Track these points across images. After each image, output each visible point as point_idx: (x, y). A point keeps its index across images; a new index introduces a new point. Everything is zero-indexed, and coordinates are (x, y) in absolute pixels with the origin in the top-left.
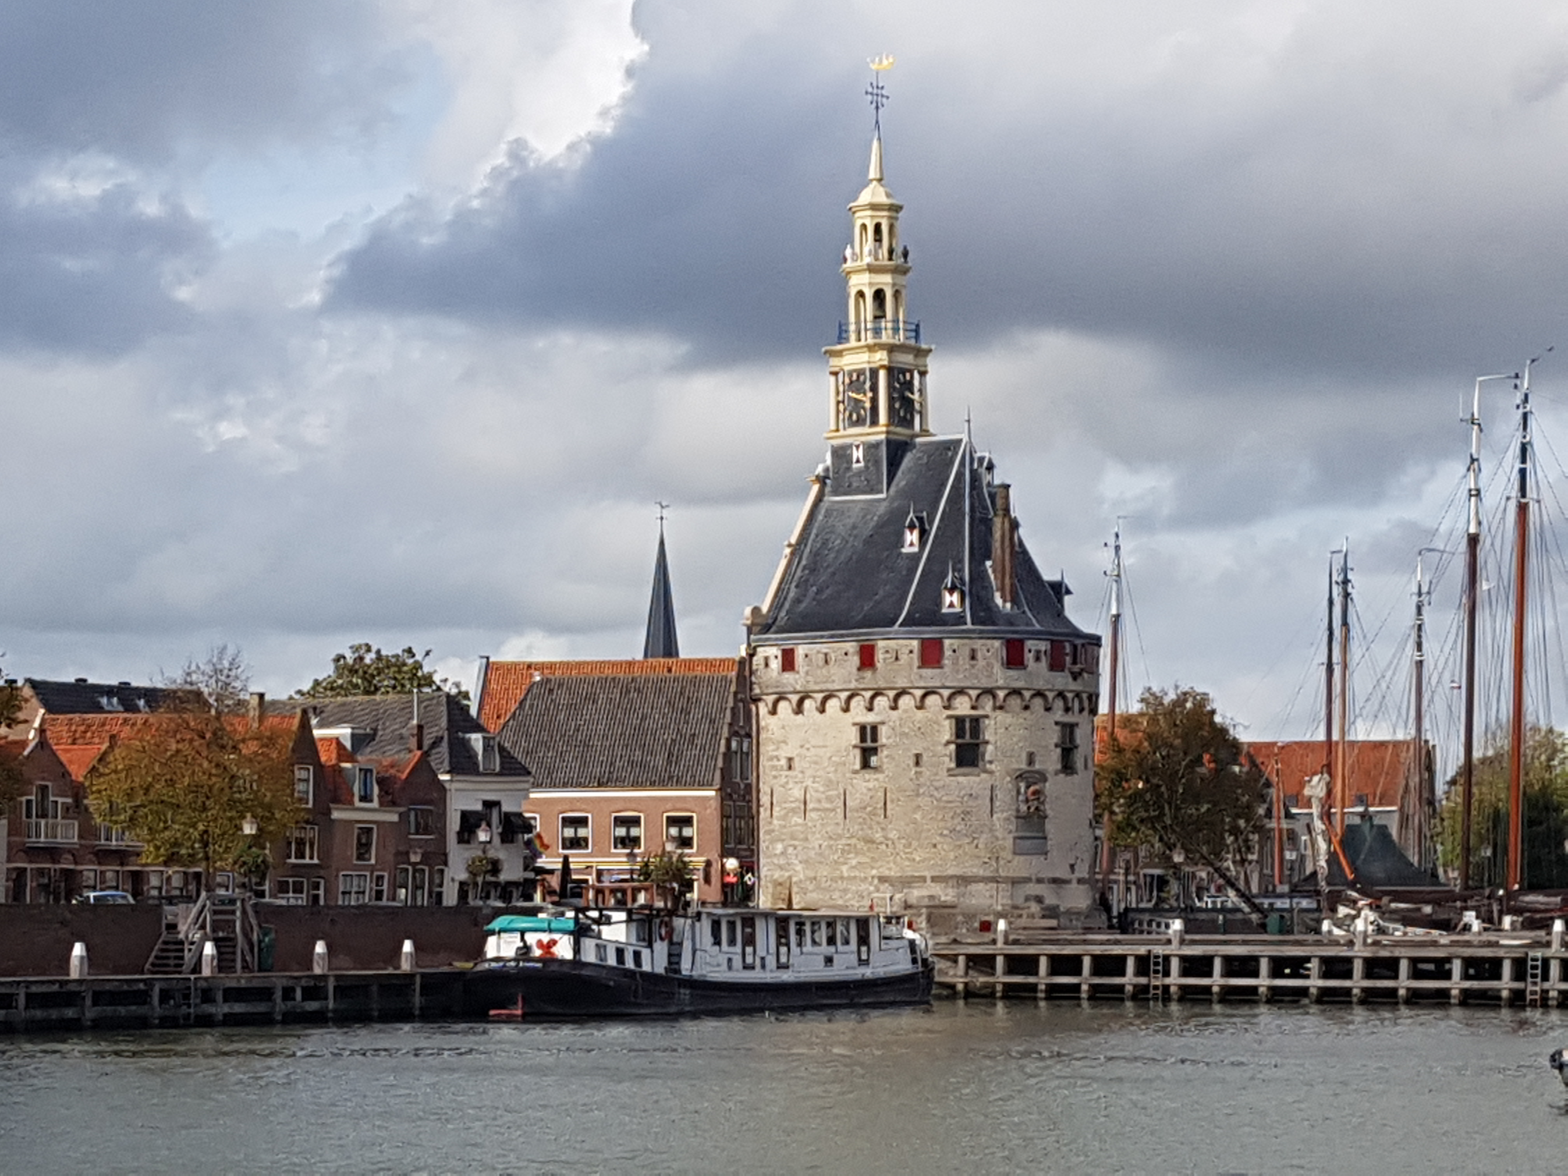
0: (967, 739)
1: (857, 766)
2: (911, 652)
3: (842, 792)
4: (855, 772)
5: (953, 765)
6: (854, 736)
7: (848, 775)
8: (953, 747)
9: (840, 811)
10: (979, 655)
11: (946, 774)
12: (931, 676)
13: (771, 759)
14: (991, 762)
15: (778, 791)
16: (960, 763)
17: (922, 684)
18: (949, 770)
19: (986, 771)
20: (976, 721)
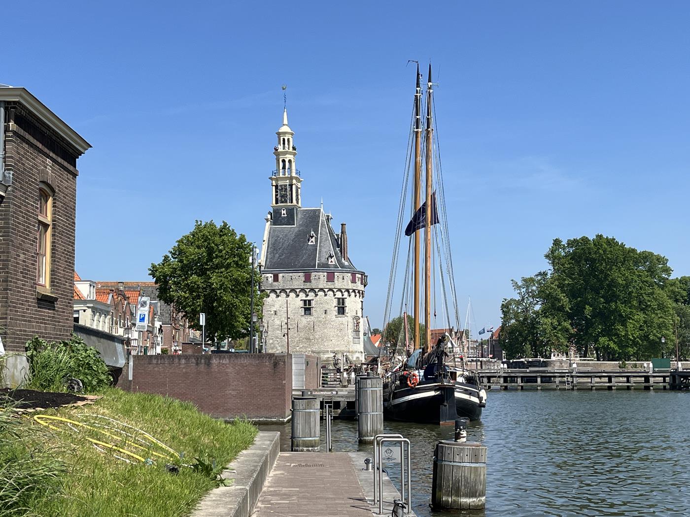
0: (341, 306)
1: (303, 314)
2: (324, 276)
3: (296, 322)
4: (302, 316)
5: (337, 314)
6: (301, 304)
7: (300, 317)
8: (337, 308)
9: (296, 329)
10: (345, 278)
11: (335, 317)
12: (330, 285)
13: (268, 311)
14: (347, 313)
15: (270, 321)
16: (339, 313)
17: (328, 287)
18: (336, 315)
19: (346, 316)
20: (343, 299)
